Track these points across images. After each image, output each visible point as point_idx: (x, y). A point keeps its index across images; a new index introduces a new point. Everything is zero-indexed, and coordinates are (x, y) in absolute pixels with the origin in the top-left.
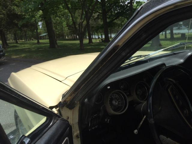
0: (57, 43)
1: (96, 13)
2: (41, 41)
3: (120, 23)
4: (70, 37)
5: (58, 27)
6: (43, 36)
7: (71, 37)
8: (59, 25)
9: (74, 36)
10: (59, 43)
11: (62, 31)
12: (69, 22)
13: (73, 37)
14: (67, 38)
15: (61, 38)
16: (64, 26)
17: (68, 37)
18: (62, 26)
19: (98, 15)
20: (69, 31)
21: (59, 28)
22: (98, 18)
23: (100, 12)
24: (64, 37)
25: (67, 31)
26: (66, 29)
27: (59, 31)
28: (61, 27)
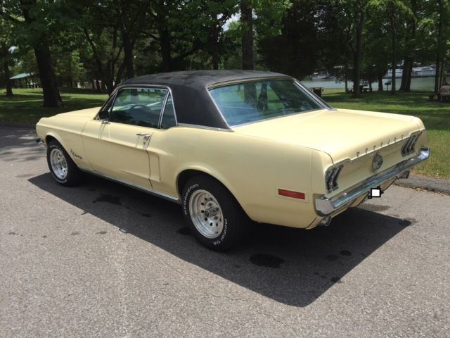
0: (60, 98)
1: (147, 37)
2: (15, 91)
3: (200, 61)
4: (87, 85)
5: (58, 61)
6: (19, 79)
7: (91, 85)
8: (61, 58)
9: (97, 82)
10: (64, 97)
11: (70, 69)
12: (86, 53)
13: (96, 87)
14: (79, 86)
15: (65, 86)
16: (74, 60)
17: (82, 85)
18: (70, 60)
19: (152, 43)
20: (86, 71)
21: (61, 64)
22: (152, 48)
23: (157, 36)
24: (73, 83)
25: (82, 70)
26: (79, 66)
27: (62, 71)
28: (67, 61)
